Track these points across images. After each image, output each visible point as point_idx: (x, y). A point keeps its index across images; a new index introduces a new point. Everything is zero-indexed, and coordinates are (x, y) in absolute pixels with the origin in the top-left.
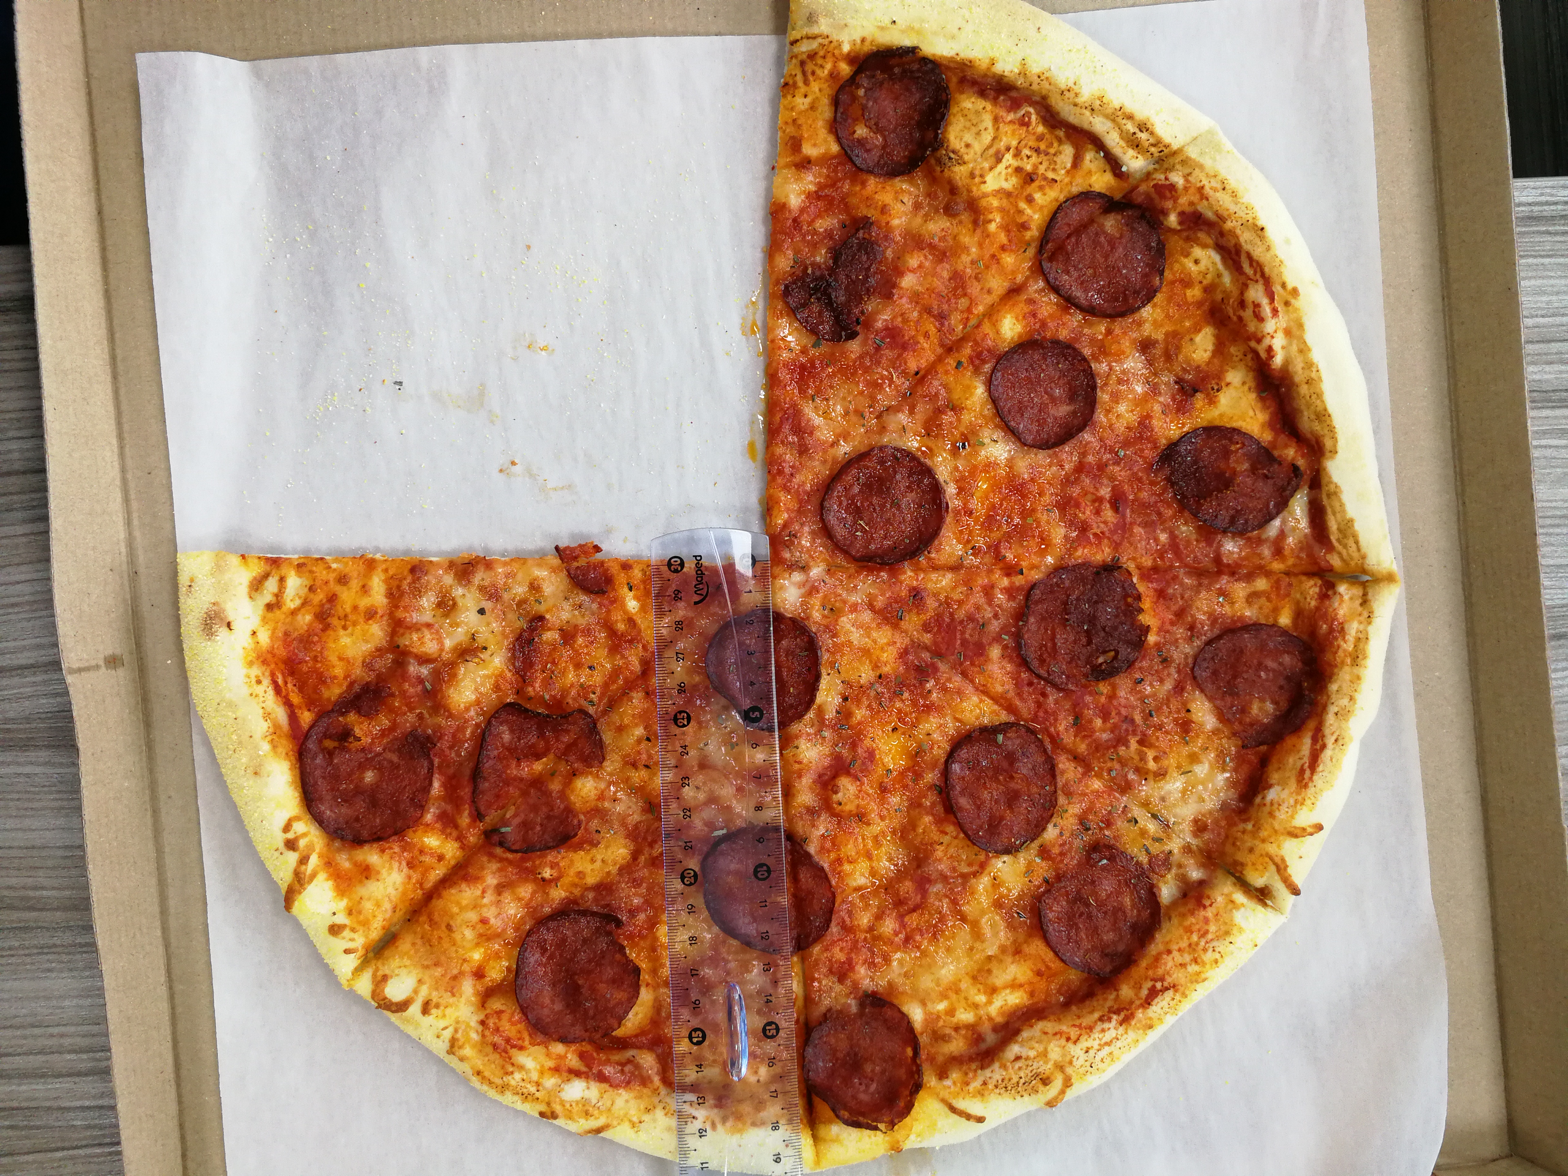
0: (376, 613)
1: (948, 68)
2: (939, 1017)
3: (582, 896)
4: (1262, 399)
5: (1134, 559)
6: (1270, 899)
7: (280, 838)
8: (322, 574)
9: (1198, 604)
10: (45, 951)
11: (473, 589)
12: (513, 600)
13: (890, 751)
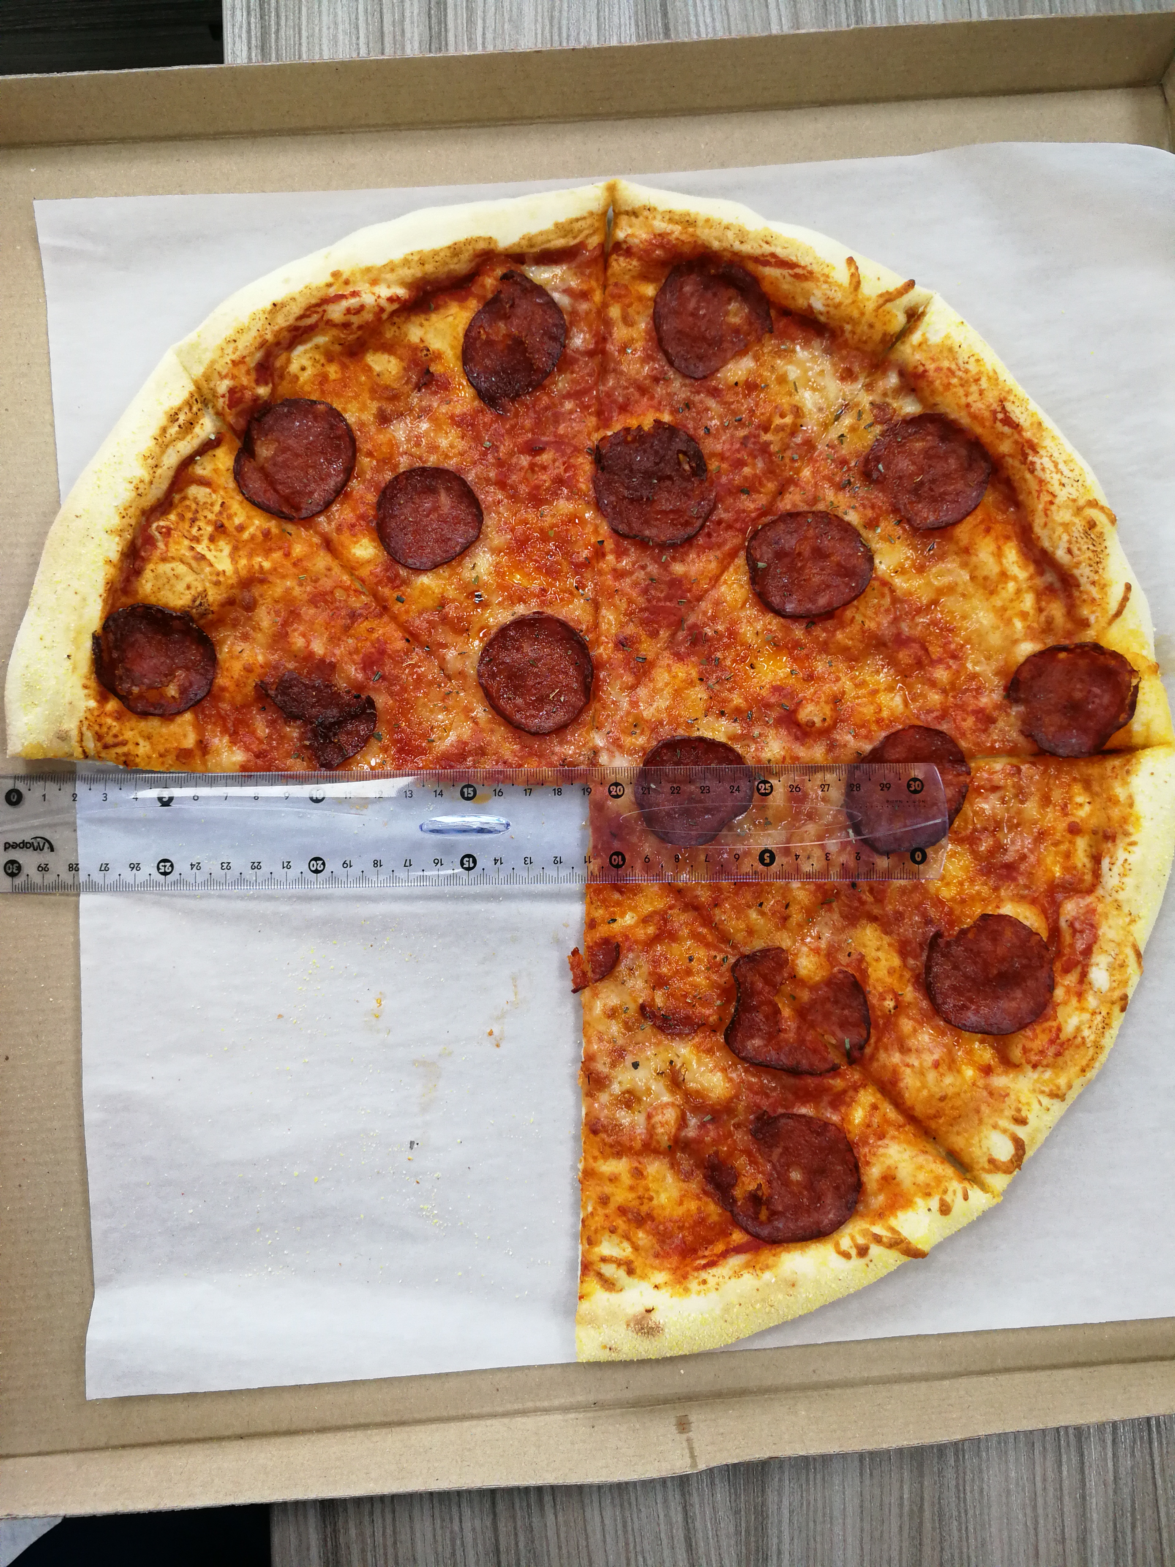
0: (636, 1168)
1: (113, 605)
2: (1029, 627)
3: (912, 970)
4: (437, 308)
5: (589, 434)
6: (918, 308)
7: (856, 1262)
8: (598, 1221)
9: (633, 372)
10: (962, 1495)
11: (613, 1073)
12: (624, 1034)
13: (773, 671)
